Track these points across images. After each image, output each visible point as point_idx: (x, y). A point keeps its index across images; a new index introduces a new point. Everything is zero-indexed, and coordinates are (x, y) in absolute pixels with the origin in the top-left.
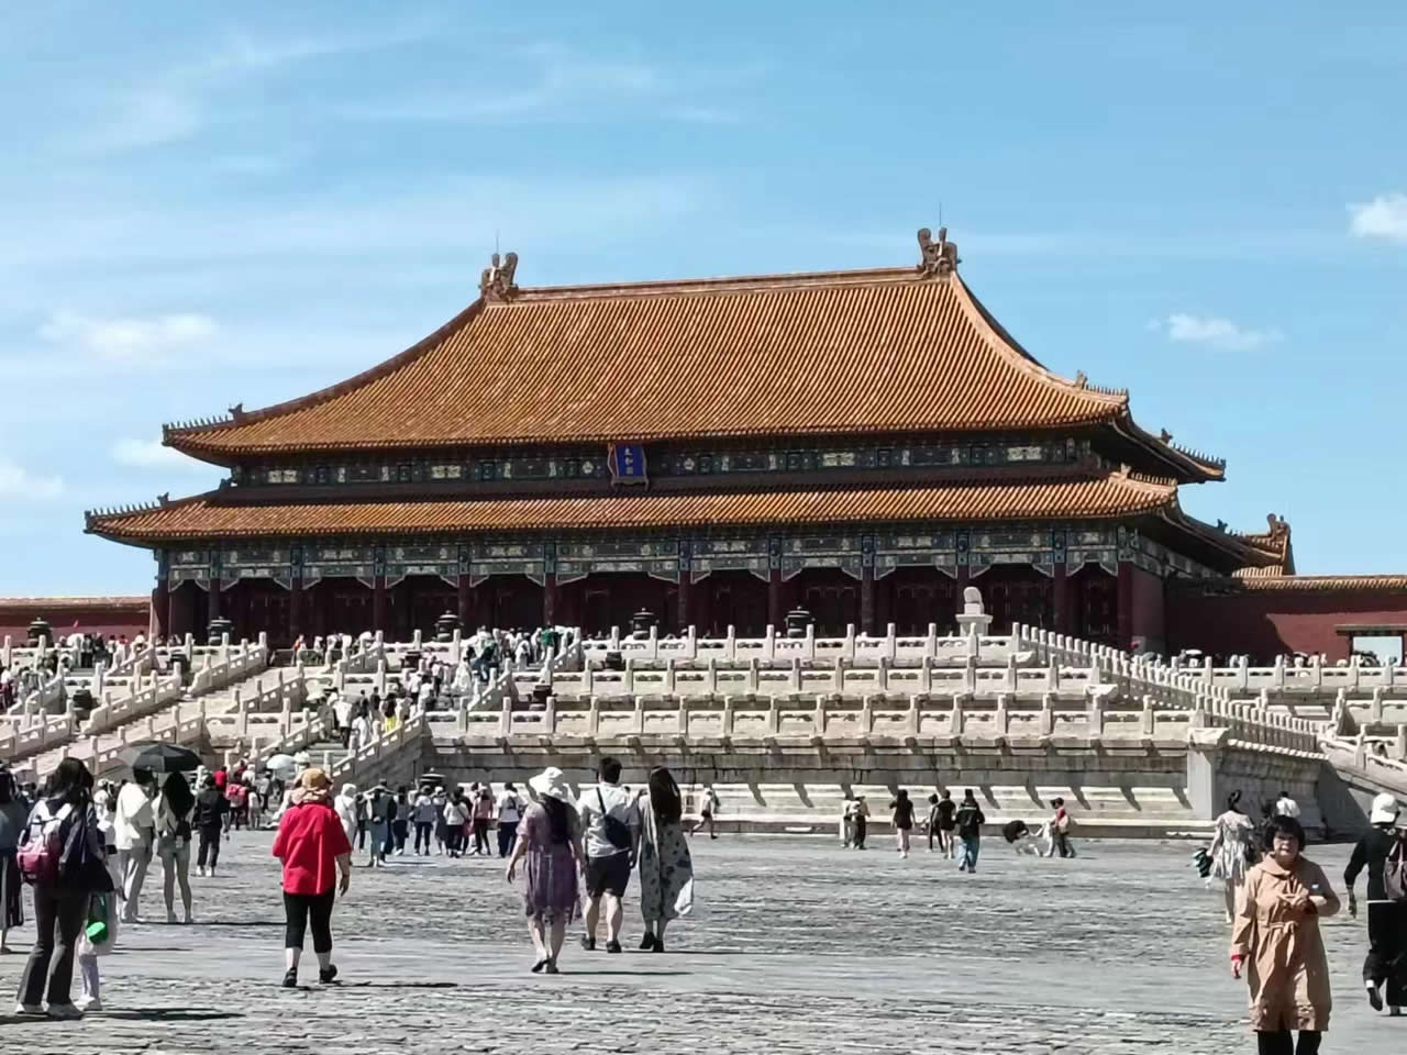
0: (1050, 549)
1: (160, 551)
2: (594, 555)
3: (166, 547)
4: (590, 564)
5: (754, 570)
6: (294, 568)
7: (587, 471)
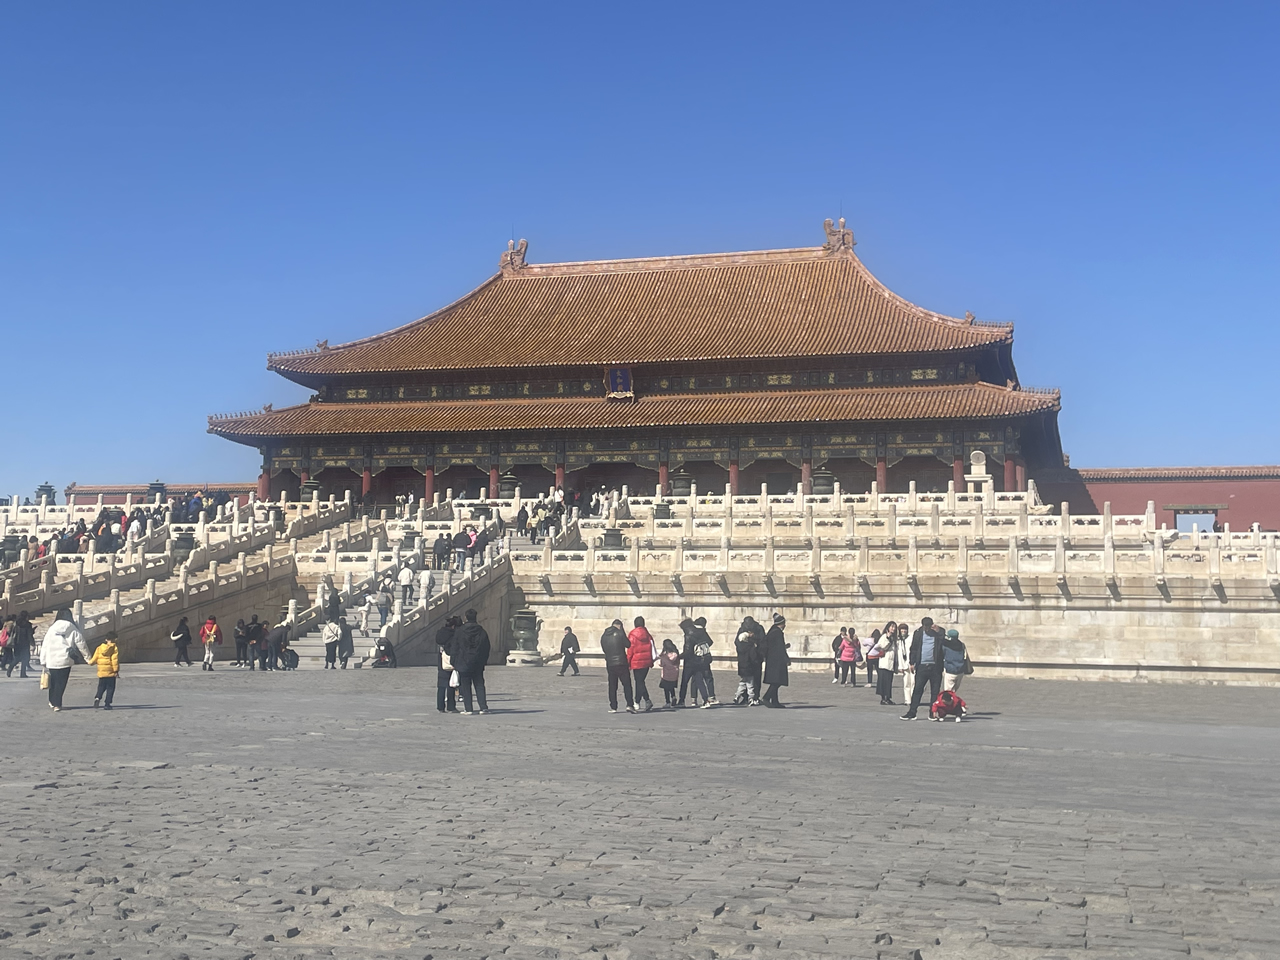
0: (950, 445)
1: (264, 448)
2: (594, 450)
3: (269, 444)
4: (591, 456)
5: (717, 461)
6: (366, 460)
7: (586, 389)
